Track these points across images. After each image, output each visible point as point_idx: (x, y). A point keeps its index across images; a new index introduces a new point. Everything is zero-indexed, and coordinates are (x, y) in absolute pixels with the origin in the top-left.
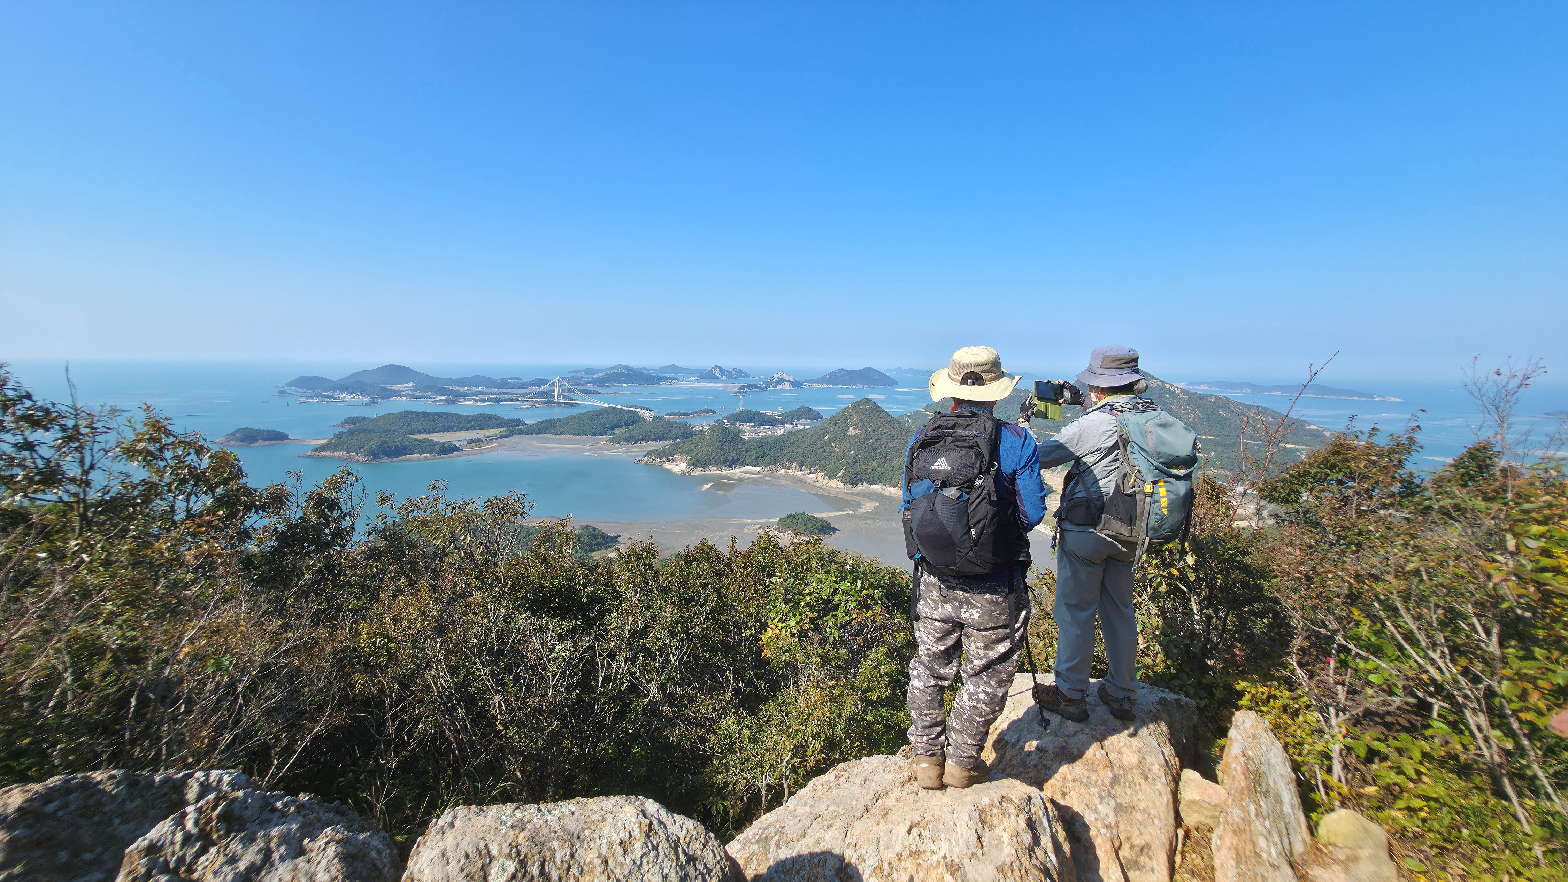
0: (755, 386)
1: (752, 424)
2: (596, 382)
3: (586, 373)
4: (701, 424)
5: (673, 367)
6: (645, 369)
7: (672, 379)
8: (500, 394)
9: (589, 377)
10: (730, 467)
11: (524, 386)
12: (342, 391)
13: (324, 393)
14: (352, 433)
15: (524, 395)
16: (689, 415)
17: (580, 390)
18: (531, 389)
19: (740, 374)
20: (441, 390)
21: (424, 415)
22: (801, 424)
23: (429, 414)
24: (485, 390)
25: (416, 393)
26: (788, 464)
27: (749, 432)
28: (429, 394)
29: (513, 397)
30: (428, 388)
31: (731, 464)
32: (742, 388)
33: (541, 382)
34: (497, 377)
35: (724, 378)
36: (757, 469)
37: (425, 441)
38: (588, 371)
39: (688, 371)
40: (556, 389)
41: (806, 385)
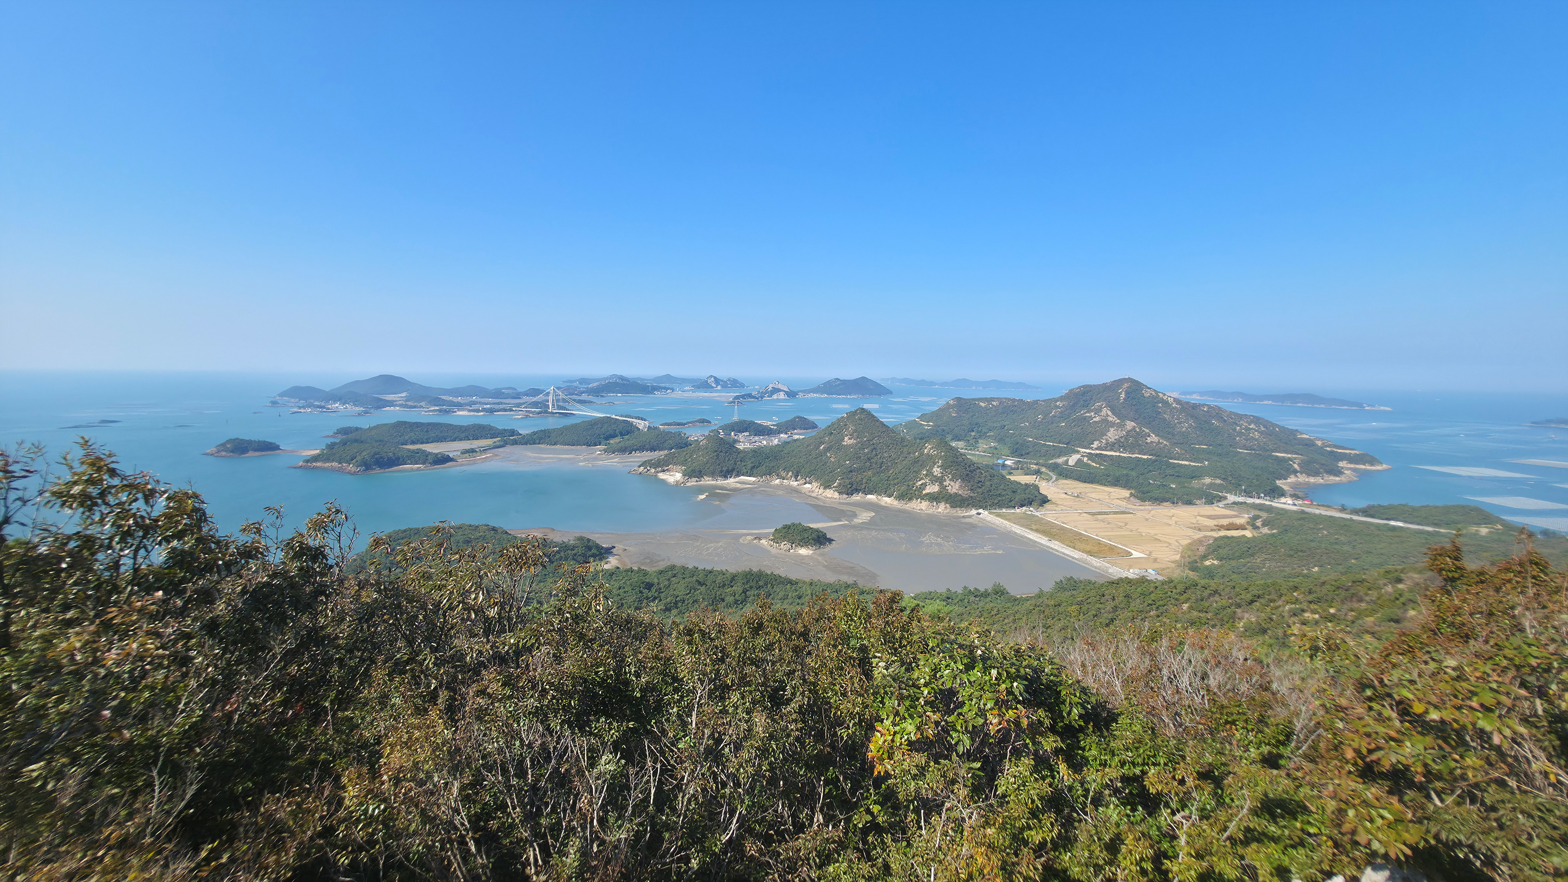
0: (750, 396)
1: (747, 434)
2: (591, 392)
3: (581, 383)
4: (695, 434)
5: (668, 378)
6: (639, 378)
7: (667, 389)
8: (494, 404)
9: (583, 387)
10: (725, 477)
11: (517, 396)
12: (335, 402)
13: (317, 403)
14: (344, 443)
15: (518, 405)
16: (685, 424)
17: (575, 400)
18: (526, 399)
19: (734, 383)
20: (436, 401)
21: (418, 425)
22: (796, 434)
23: (422, 424)
24: (479, 400)
25: (409, 403)
26: (783, 474)
27: (744, 443)
28: (423, 404)
29: (507, 407)
30: (422, 398)
31: (726, 475)
32: (737, 397)
33: (535, 392)
34: (491, 387)
35: (719, 388)
36: (753, 479)
37: (418, 451)
38: (583, 381)
39: (683, 381)
41: (801, 395)
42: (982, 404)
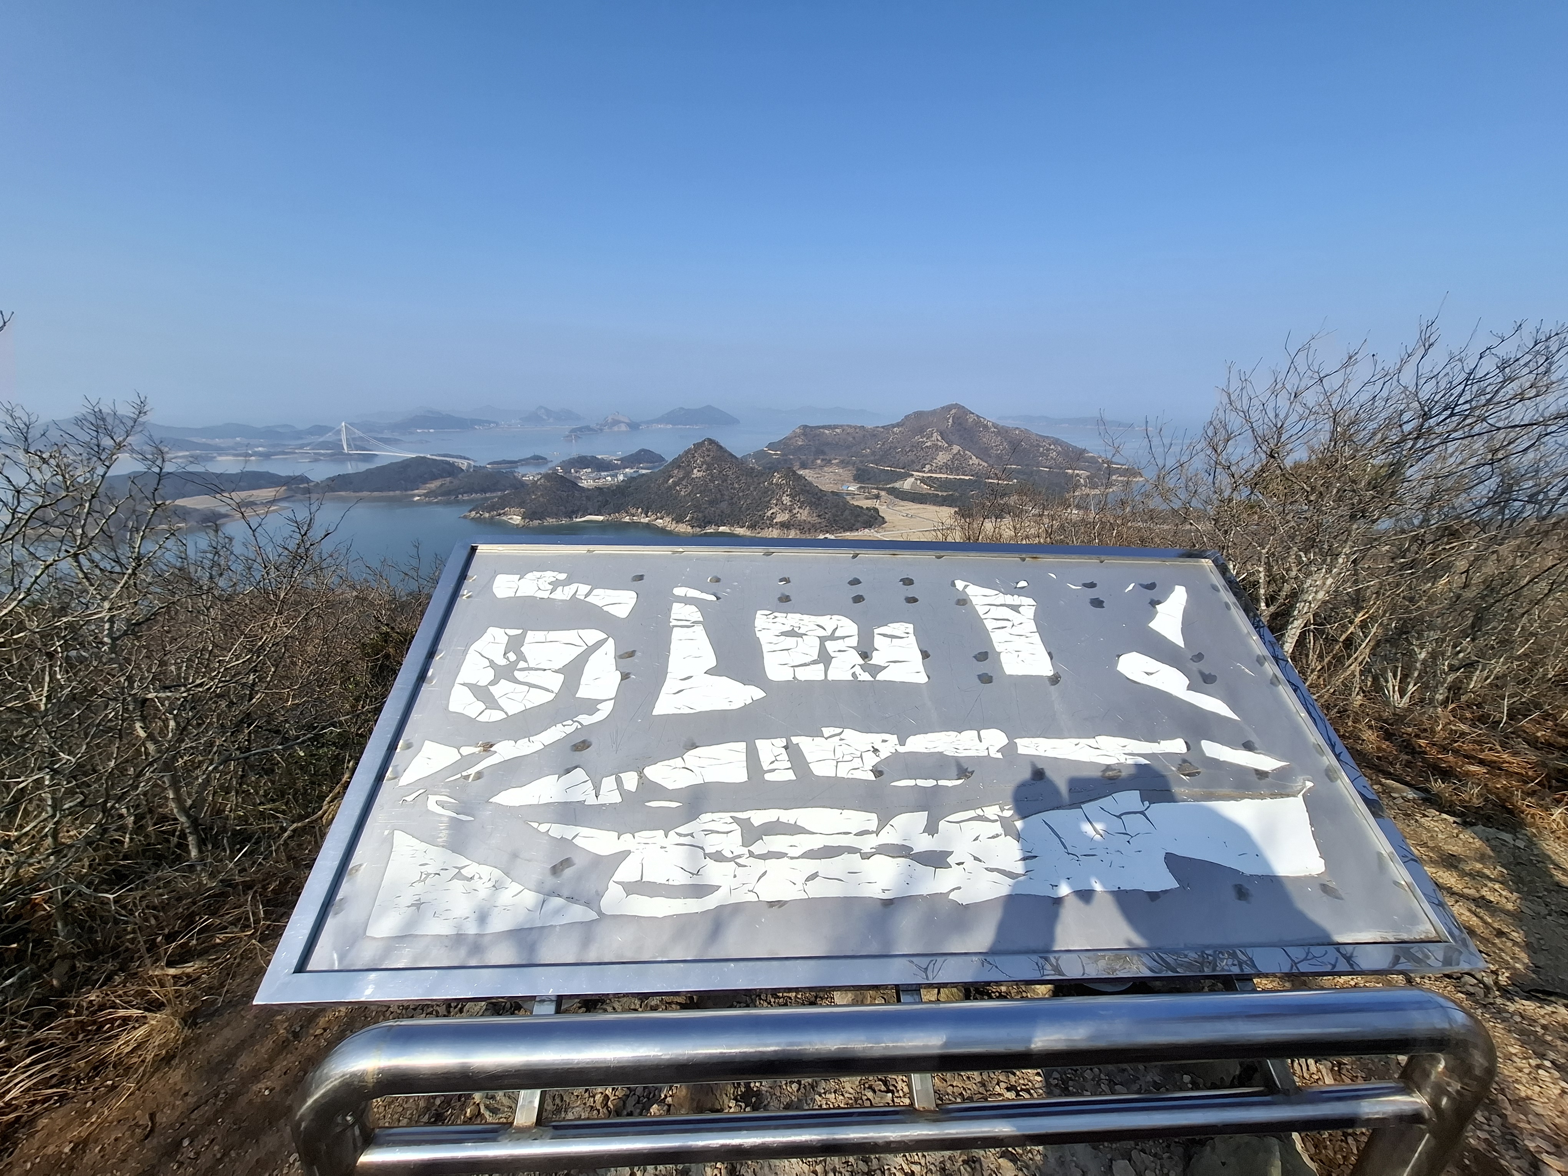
0: (588, 428)
1: (589, 470)
2: (395, 428)
3: (380, 418)
4: (529, 475)
5: (489, 409)
6: (453, 412)
8: (269, 446)
9: (385, 423)
11: (299, 436)
15: (302, 447)
16: (516, 463)
17: (375, 438)
18: (310, 439)
19: (568, 415)
20: (188, 445)
21: (166, 475)
22: (642, 468)
24: (246, 441)
26: (633, 511)
27: (587, 480)
29: (287, 449)
31: (570, 515)
32: (573, 431)
33: (321, 430)
34: (259, 425)
35: (551, 420)
36: (601, 518)
37: (178, 508)
38: (383, 415)
39: (508, 414)
40: (344, 437)
41: (643, 427)
42: (827, 432)
